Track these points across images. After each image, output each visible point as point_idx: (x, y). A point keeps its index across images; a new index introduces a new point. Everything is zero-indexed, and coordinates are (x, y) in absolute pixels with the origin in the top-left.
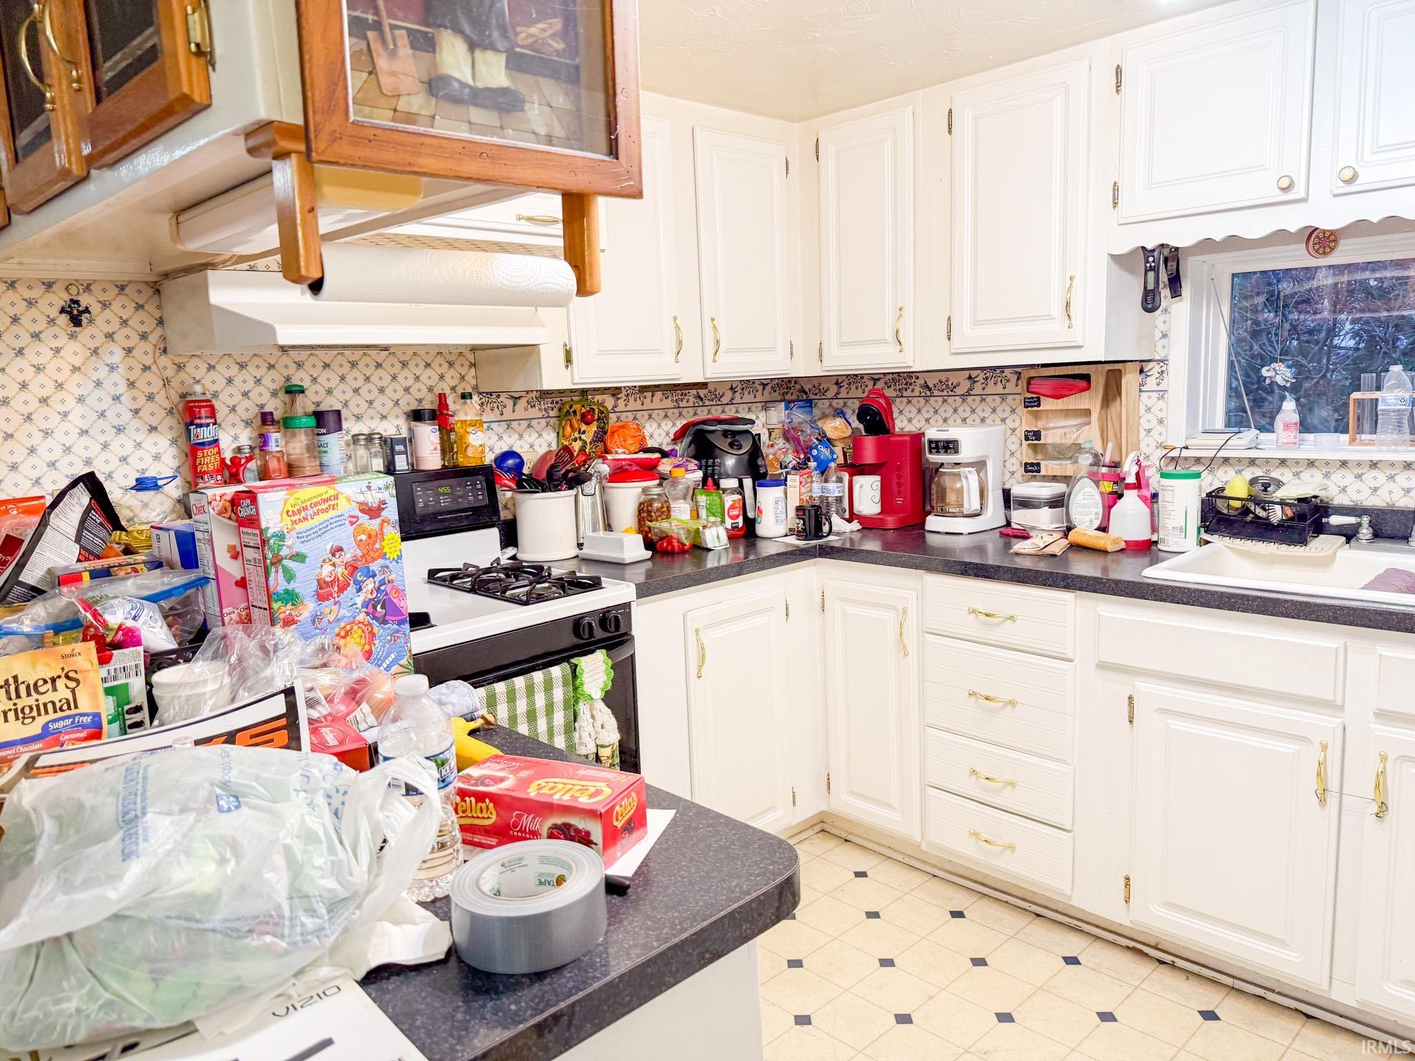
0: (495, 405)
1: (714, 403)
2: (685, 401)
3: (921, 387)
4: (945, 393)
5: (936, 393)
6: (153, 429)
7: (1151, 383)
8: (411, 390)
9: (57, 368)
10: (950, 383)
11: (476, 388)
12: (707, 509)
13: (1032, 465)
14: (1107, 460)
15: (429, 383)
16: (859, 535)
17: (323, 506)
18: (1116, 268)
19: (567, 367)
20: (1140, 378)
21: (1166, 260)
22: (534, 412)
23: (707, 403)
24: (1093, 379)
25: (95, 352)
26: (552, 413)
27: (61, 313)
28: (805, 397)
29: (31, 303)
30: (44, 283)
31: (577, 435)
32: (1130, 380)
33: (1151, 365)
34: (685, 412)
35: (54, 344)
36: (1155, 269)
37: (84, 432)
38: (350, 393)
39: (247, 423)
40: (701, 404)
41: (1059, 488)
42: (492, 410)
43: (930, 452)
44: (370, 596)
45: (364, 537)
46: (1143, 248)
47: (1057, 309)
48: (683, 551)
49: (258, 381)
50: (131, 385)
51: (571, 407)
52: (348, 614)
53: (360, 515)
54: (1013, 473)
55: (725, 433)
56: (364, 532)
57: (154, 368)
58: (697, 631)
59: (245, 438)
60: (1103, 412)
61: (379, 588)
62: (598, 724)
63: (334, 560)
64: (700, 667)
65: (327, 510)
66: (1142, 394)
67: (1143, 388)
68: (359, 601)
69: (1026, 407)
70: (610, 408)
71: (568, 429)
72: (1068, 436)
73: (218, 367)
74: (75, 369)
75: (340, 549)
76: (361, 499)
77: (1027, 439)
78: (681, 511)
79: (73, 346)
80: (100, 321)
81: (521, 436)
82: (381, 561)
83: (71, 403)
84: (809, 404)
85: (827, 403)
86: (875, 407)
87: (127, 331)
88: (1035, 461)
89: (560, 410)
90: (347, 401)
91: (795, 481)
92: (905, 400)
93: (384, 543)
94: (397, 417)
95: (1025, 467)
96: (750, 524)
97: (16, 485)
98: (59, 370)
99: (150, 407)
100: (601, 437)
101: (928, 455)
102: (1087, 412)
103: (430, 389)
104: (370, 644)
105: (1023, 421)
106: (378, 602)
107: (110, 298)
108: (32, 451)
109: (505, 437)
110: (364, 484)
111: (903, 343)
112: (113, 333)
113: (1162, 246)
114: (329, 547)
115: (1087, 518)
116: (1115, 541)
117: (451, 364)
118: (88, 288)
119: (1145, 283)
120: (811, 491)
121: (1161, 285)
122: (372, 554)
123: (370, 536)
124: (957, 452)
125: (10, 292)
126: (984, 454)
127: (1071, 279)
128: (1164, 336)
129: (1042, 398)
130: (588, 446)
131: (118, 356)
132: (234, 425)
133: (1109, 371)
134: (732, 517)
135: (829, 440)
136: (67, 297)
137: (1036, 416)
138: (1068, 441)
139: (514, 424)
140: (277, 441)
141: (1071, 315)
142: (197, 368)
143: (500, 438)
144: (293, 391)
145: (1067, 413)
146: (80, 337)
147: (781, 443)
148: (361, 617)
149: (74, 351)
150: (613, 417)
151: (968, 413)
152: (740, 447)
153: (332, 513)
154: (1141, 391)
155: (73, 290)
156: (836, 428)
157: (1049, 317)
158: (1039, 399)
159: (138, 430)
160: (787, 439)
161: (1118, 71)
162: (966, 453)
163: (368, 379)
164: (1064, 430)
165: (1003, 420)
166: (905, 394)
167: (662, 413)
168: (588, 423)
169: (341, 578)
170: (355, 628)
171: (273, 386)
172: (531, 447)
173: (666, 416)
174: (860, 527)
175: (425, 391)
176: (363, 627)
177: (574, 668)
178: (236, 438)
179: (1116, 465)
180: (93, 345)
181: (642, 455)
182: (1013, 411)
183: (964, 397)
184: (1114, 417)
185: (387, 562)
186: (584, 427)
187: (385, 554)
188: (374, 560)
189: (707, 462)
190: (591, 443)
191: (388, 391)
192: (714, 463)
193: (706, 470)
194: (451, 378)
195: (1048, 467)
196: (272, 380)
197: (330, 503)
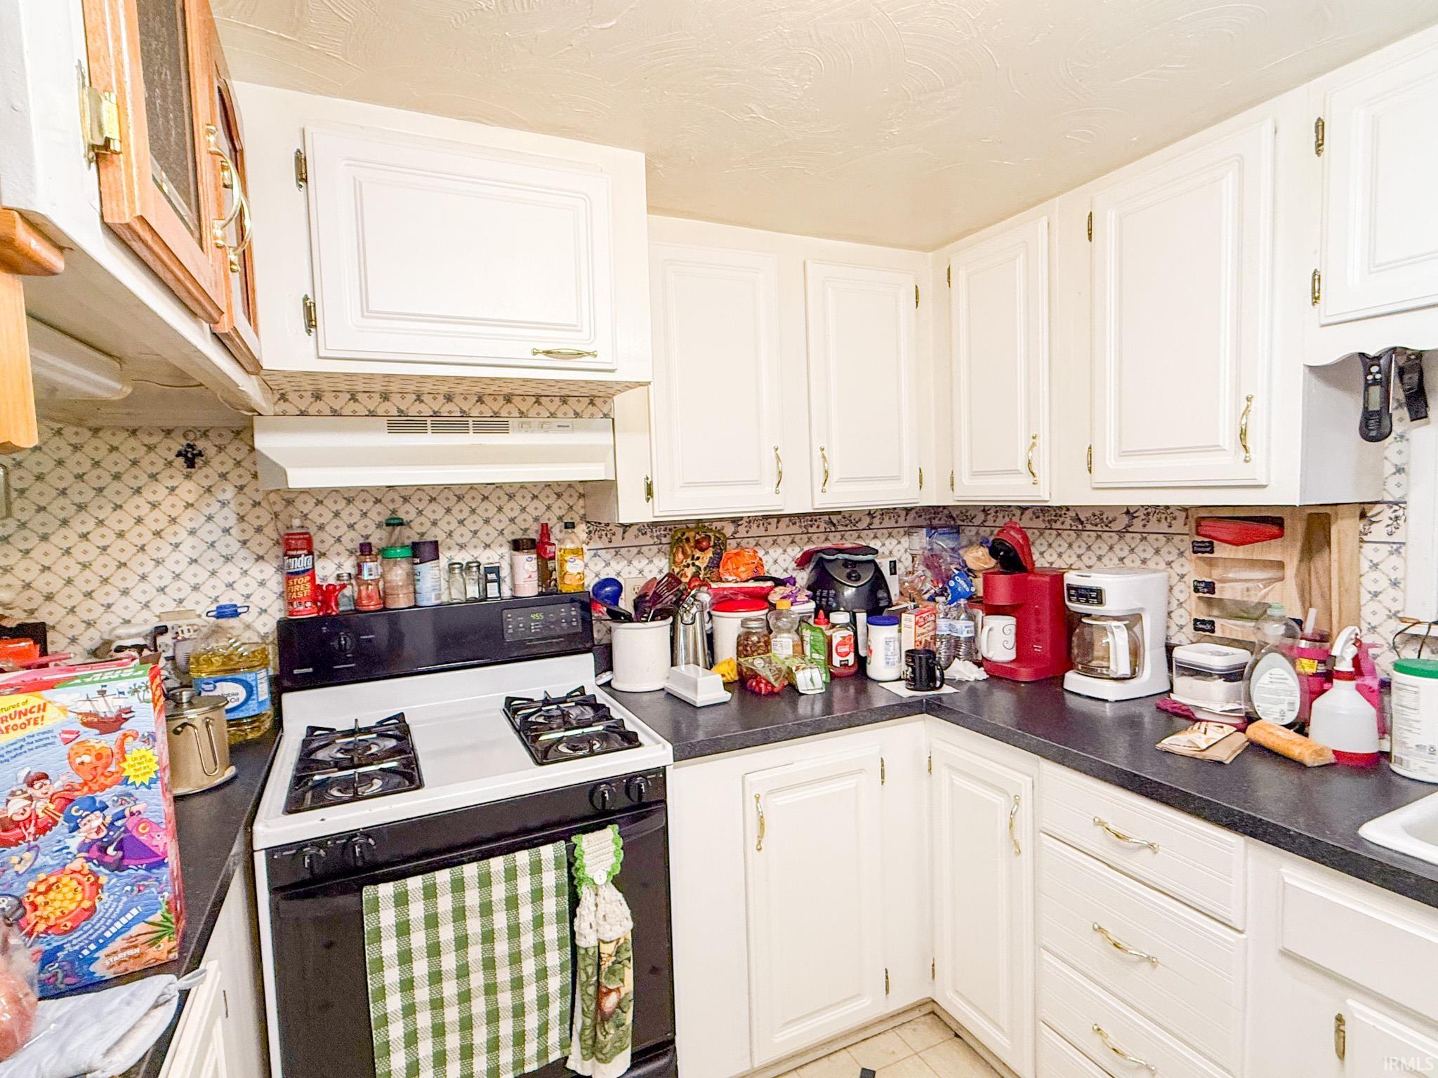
0: (604, 533)
1: (849, 528)
2: (815, 527)
3: (1072, 519)
4: (1099, 528)
5: (1089, 527)
6: (260, 558)
7: (1378, 532)
8: (516, 521)
9: (172, 504)
10: (1104, 517)
11: (583, 517)
12: (812, 646)
13: (1203, 622)
14: (1309, 628)
15: (535, 514)
16: (985, 685)
17: (18, 722)
18: (1315, 382)
19: (648, 500)
20: (1361, 525)
21: (1401, 372)
22: (646, 540)
23: (840, 528)
24: (1287, 523)
25: (209, 490)
26: (664, 540)
27: (177, 456)
28: (952, 523)
29: (150, 448)
30: (163, 431)
31: (689, 561)
32: (1343, 530)
33: (1378, 508)
34: (814, 537)
35: (171, 483)
36: (1385, 384)
37: (194, 561)
38: (454, 524)
39: (352, 553)
40: (833, 529)
41: (1240, 656)
42: (600, 537)
43: (1070, 600)
44: (94, 836)
45: (87, 759)
46: (1362, 355)
47: (1228, 437)
48: (772, 694)
49: (364, 515)
50: (241, 518)
51: (683, 534)
52: (51, 862)
53: (83, 729)
54: (1181, 627)
55: (846, 563)
56: (88, 751)
57: (263, 504)
58: (757, 798)
59: (349, 566)
60: (1304, 566)
61: (112, 823)
62: (600, 915)
63: (30, 791)
64: (761, 836)
65: (23, 726)
66: (1365, 545)
67: (1365, 538)
68: (74, 843)
69: (1195, 552)
70: (728, 535)
71: (680, 556)
72: (1252, 592)
73: (325, 502)
74: (189, 505)
75: (45, 777)
76: (87, 708)
77: (1196, 590)
78: (783, 645)
79: (189, 485)
80: (215, 462)
81: (630, 563)
82: (119, 789)
83: (183, 535)
84: (956, 531)
85: (974, 530)
86: (1009, 543)
87: (240, 471)
88: (1207, 618)
89: (672, 537)
90: (451, 532)
91: (910, 621)
92: (1054, 533)
93: (124, 765)
94: (501, 546)
95: (1195, 624)
96: (862, 662)
97: (126, 608)
98: (173, 506)
99: (259, 538)
100: (715, 564)
101: (1068, 603)
102: (1281, 565)
103: (536, 519)
104: (91, 898)
105: (1192, 570)
106: (110, 843)
107: (225, 443)
108: (143, 577)
109: (613, 563)
110: (93, 690)
111: (1037, 475)
112: (227, 473)
113: (1394, 349)
114: (23, 774)
115: (1277, 709)
116: (1319, 753)
117: (559, 496)
118: (205, 434)
119: (1366, 401)
120: (935, 629)
121: (1392, 404)
122: (102, 780)
123: (99, 756)
124: (1100, 603)
125: (132, 439)
126: (1138, 605)
127: (1248, 399)
128: (1400, 470)
129: (1215, 542)
130: (702, 572)
131: (229, 493)
132: (338, 554)
133: (1310, 515)
134: (840, 654)
135: (970, 570)
136: (185, 442)
137: (1211, 563)
138: (1254, 598)
139: (623, 551)
140: (370, 570)
141: (1248, 445)
142: (305, 503)
143: (608, 564)
144: (394, 523)
145: (1252, 564)
146: (194, 477)
147: (921, 569)
148: (77, 864)
149: (188, 489)
150: (732, 544)
151: (1126, 553)
152: (858, 578)
153: (31, 729)
154: (1362, 541)
155: (192, 436)
156: (978, 559)
157: (1217, 448)
158: (1211, 543)
159: (245, 559)
160: (928, 566)
161: (1320, 126)
162: (1113, 604)
163: (473, 511)
164: (1249, 585)
165: (1169, 564)
166: (1054, 526)
167: (789, 539)
168: (702, 550)
169: (41, 815)
170: (66, 880)
171: (378, 519)
172: (640, 572)
173: (793, 542)
174: (986, 676)
175: (530, 520)
176: (80, 877)
177: (571, 850)
178: (340, 566)
179: (1323, 638)
180: (206, 483)
181: (752, 584)
182: (1181, 554)
183: (1121, 533)
184: (1321, 572)
185: (130, 789)
186: (697, 554)
187: (127, 778)
188: (103, 788)
189: (821, 593)
190: (705, 569)
191: (494, 522)
192: (828, 593)
193: (821, 601)
194: (559, 508)
195: (1225, 627)
196: (378, 514)
197: (29, 716)
